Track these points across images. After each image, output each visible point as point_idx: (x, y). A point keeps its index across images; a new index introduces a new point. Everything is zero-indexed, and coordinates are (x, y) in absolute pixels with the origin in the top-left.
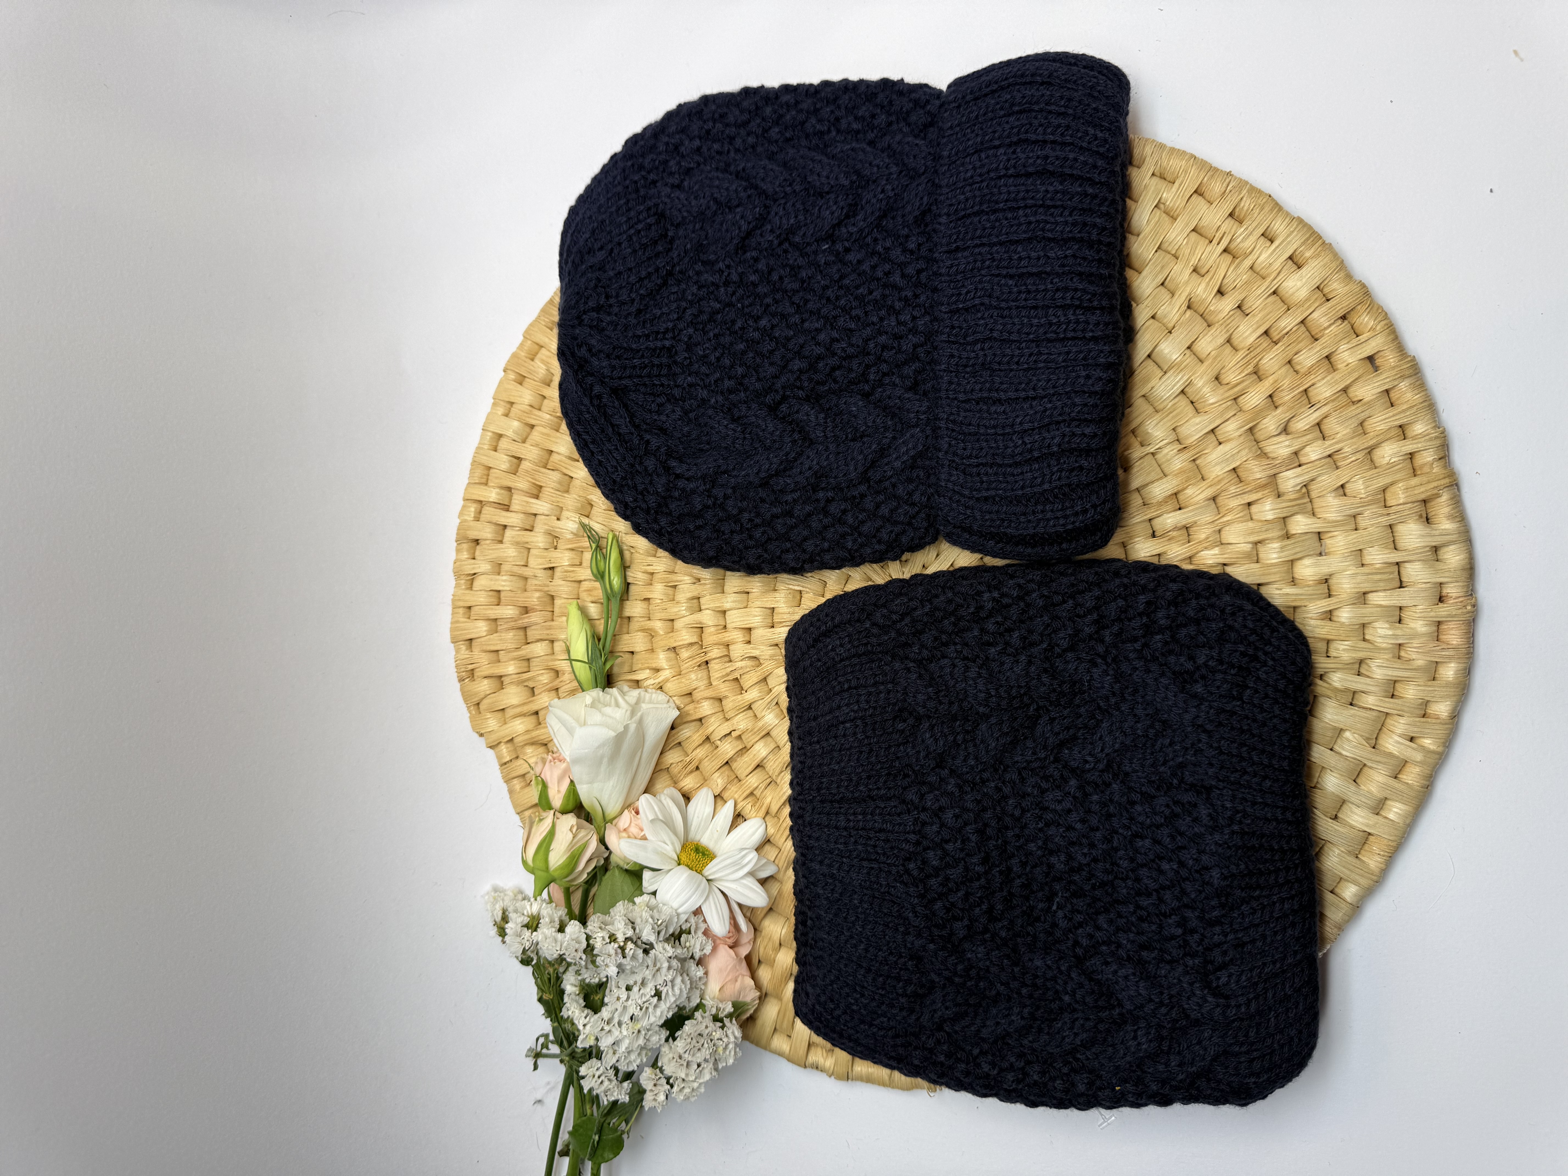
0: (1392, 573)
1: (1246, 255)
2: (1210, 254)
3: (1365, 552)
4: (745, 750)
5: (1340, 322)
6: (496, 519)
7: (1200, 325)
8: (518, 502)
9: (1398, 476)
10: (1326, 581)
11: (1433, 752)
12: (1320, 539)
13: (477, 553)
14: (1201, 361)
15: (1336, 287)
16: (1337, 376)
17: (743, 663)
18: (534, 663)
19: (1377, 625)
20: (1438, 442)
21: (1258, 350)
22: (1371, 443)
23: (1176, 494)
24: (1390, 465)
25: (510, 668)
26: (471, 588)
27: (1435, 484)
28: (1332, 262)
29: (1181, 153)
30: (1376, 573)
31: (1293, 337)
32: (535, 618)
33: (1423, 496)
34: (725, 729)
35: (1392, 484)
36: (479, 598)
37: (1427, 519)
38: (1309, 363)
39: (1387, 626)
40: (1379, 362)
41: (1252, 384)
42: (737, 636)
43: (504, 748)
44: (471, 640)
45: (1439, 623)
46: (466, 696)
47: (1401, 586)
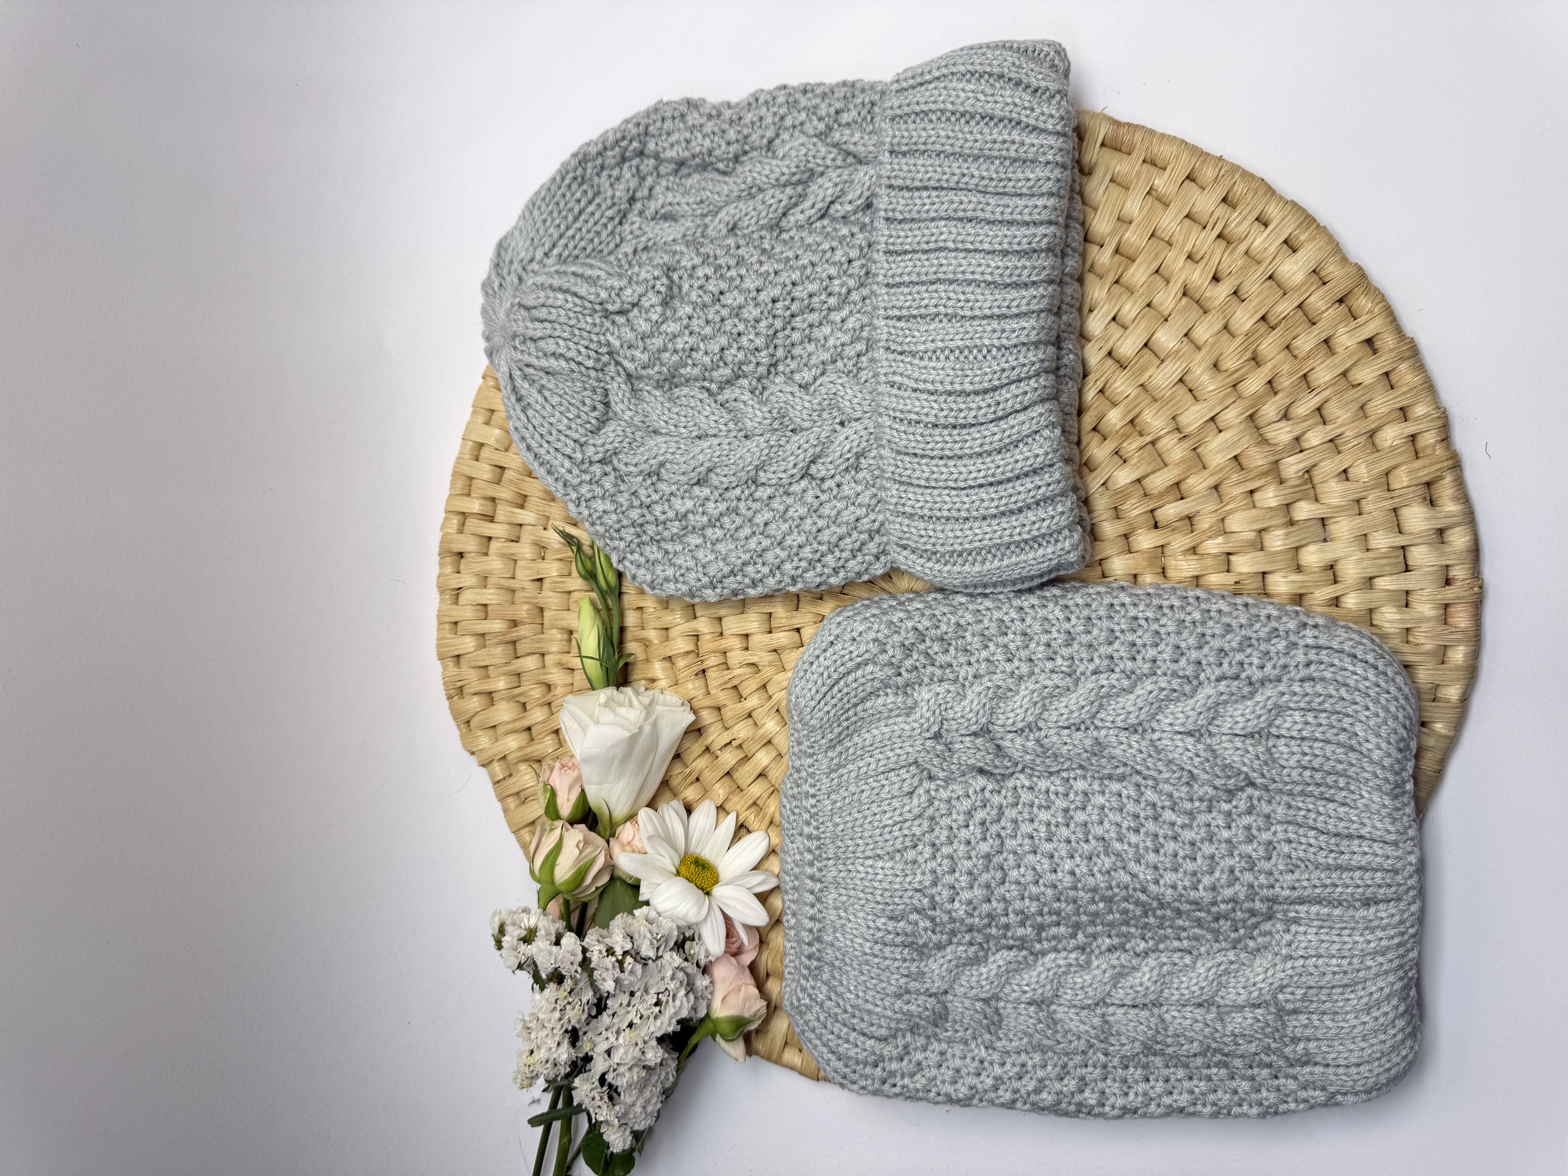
0: (1397, 557)
1: (1241, 240)
2: (1204, 241)
3: (1370, 537)
4: (746, 759)
5: (1337, 305)
6: (479, 531)
7: (1196, 312)
8: (503, 512)
10: (1332, 567)
11: (1445, 737)
12: (1324, 525)
13: (462, 567)
14: (1199, 348)
15: (1332, 270)
16: (1336, 359)
17: (741, 671)
18: (524, 678)
19: (1384, 609)
20: (1440, 423)
21: (1256, 336)
22: (1372, 426)
23: (1177, 484)
24: (1393, 448)
25: (501, 684)
26: (456, 603)
27: (1439, 466)
28: (1327, 246)
29: (1172, 139)
30: (1382, 558)
31: (1290, 322)
32: (524, 631)
33: (1426, 479)
34: (725, 738)
35: (1395, 467)
36: (465, 612)
37: (1432, 502)
38: (1306, 347)
39: (1393, 610)
40: (1377, 344)
41: (1251, 370)
42: (735, 643)
43: (497, 766)
44: (459, 656)
45: (1446, 606)
46: (456, 714)
47: (1407, 569)
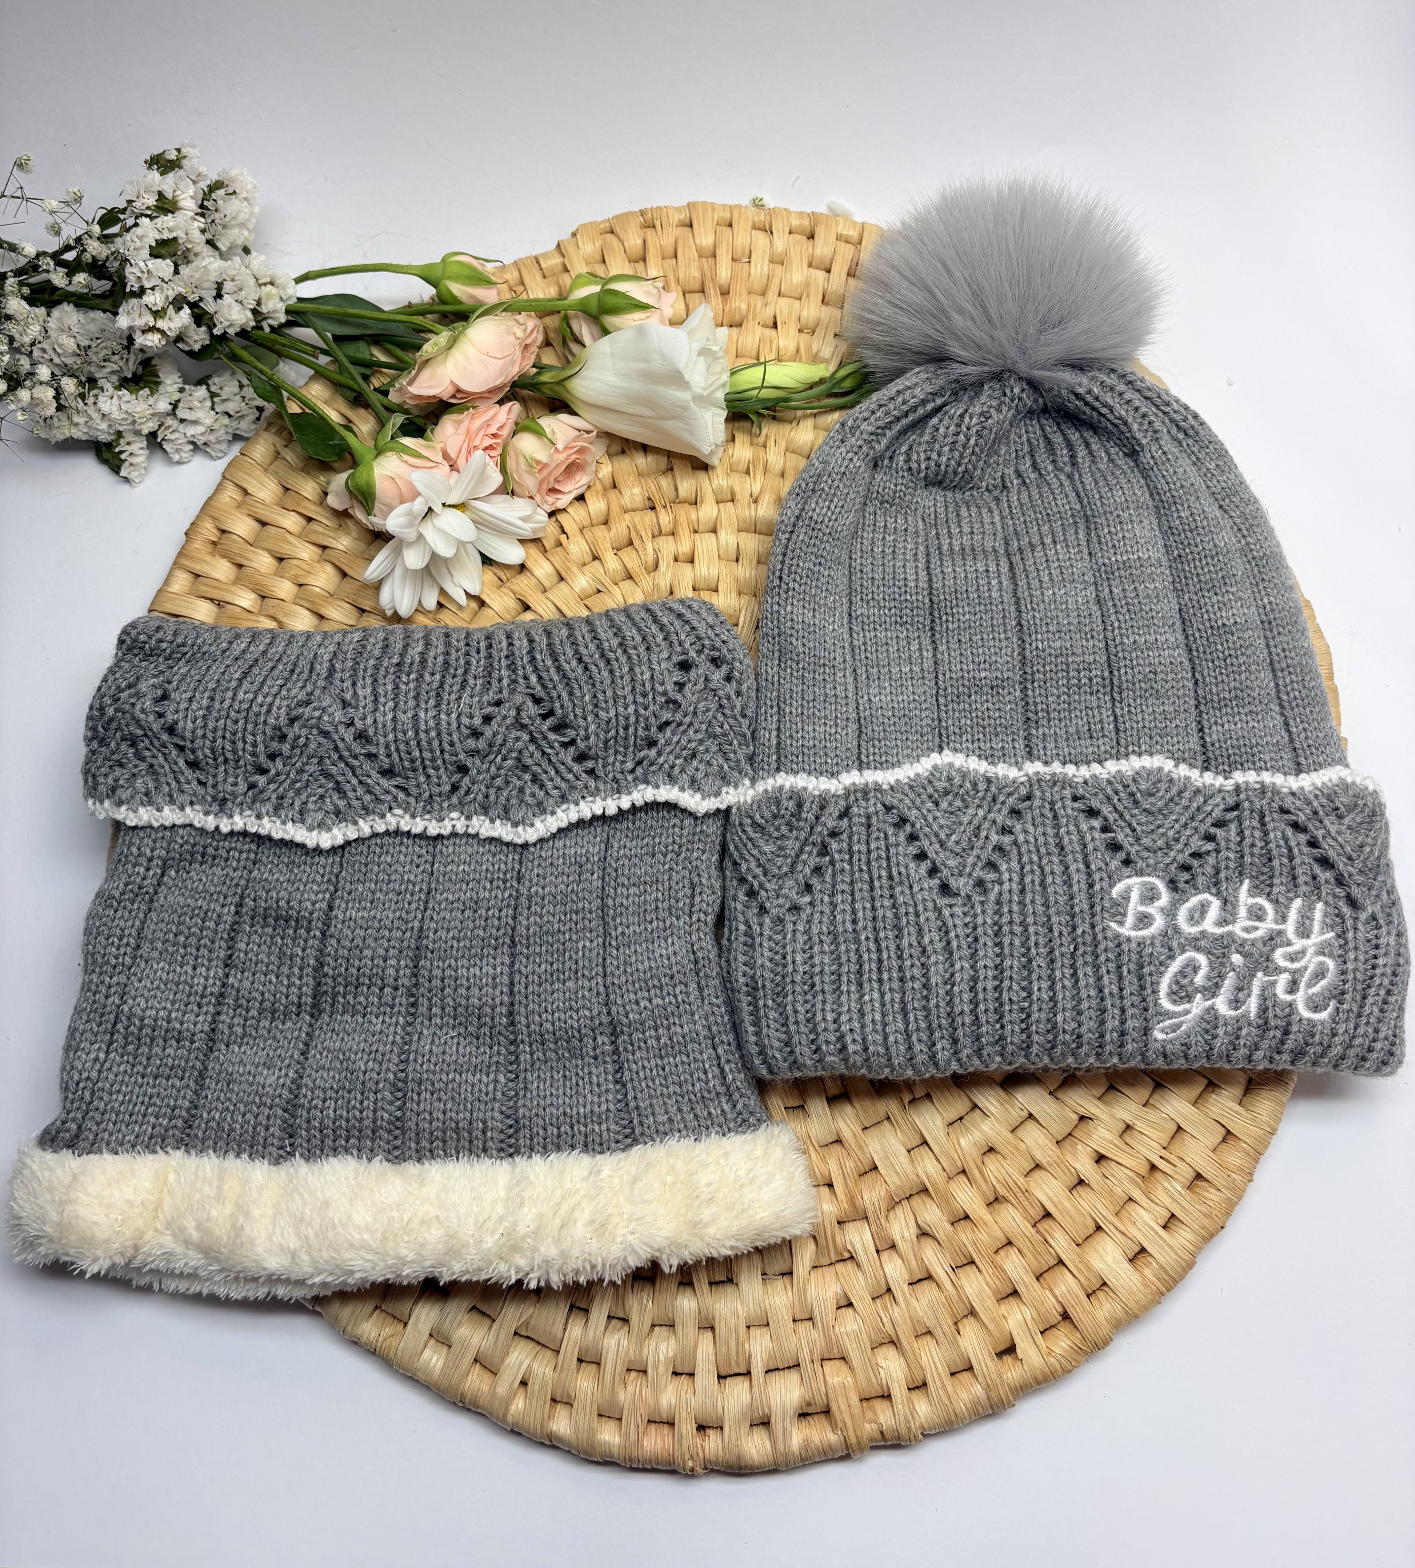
0: (738, 1365)
1: (1147, 1194)
2: (1148, 1147)
3: (765, 1329)
4: (544, 550)
5: (1060, 1310)
6: (839, 257)
7: (1060, 1131)
10: (730, 1278)
11: (507, 1409)
12: (783, 1274)
13: (797, 237)
14: (1013, 1131)
15: (1106, 1308)
16: (991, 1302)
17: (650, 551)
19: (672, 1342)
20: (903, 1431)
21: (1025, 1203)
22: (904, 1343)
24: (875, 1369)
25: (654, 272)
26: (755, 228)
27: (850, 1426)
28: (1137, 1302)
30: (737, 1345)
31: (1041, 1248)
32: (716, 299)
33: (834, 1408)
35: (851, 1370)
37: (805, 1414)
38: (1008, 1266)
39: (671, 1354)
40: (1008, 1359)
41: (983, 1194)
42: (684, 546)
43: (557, 261)
44: (691, 226)
45: (671, 1424)
46: (622, 218)
47: (721, 1377)
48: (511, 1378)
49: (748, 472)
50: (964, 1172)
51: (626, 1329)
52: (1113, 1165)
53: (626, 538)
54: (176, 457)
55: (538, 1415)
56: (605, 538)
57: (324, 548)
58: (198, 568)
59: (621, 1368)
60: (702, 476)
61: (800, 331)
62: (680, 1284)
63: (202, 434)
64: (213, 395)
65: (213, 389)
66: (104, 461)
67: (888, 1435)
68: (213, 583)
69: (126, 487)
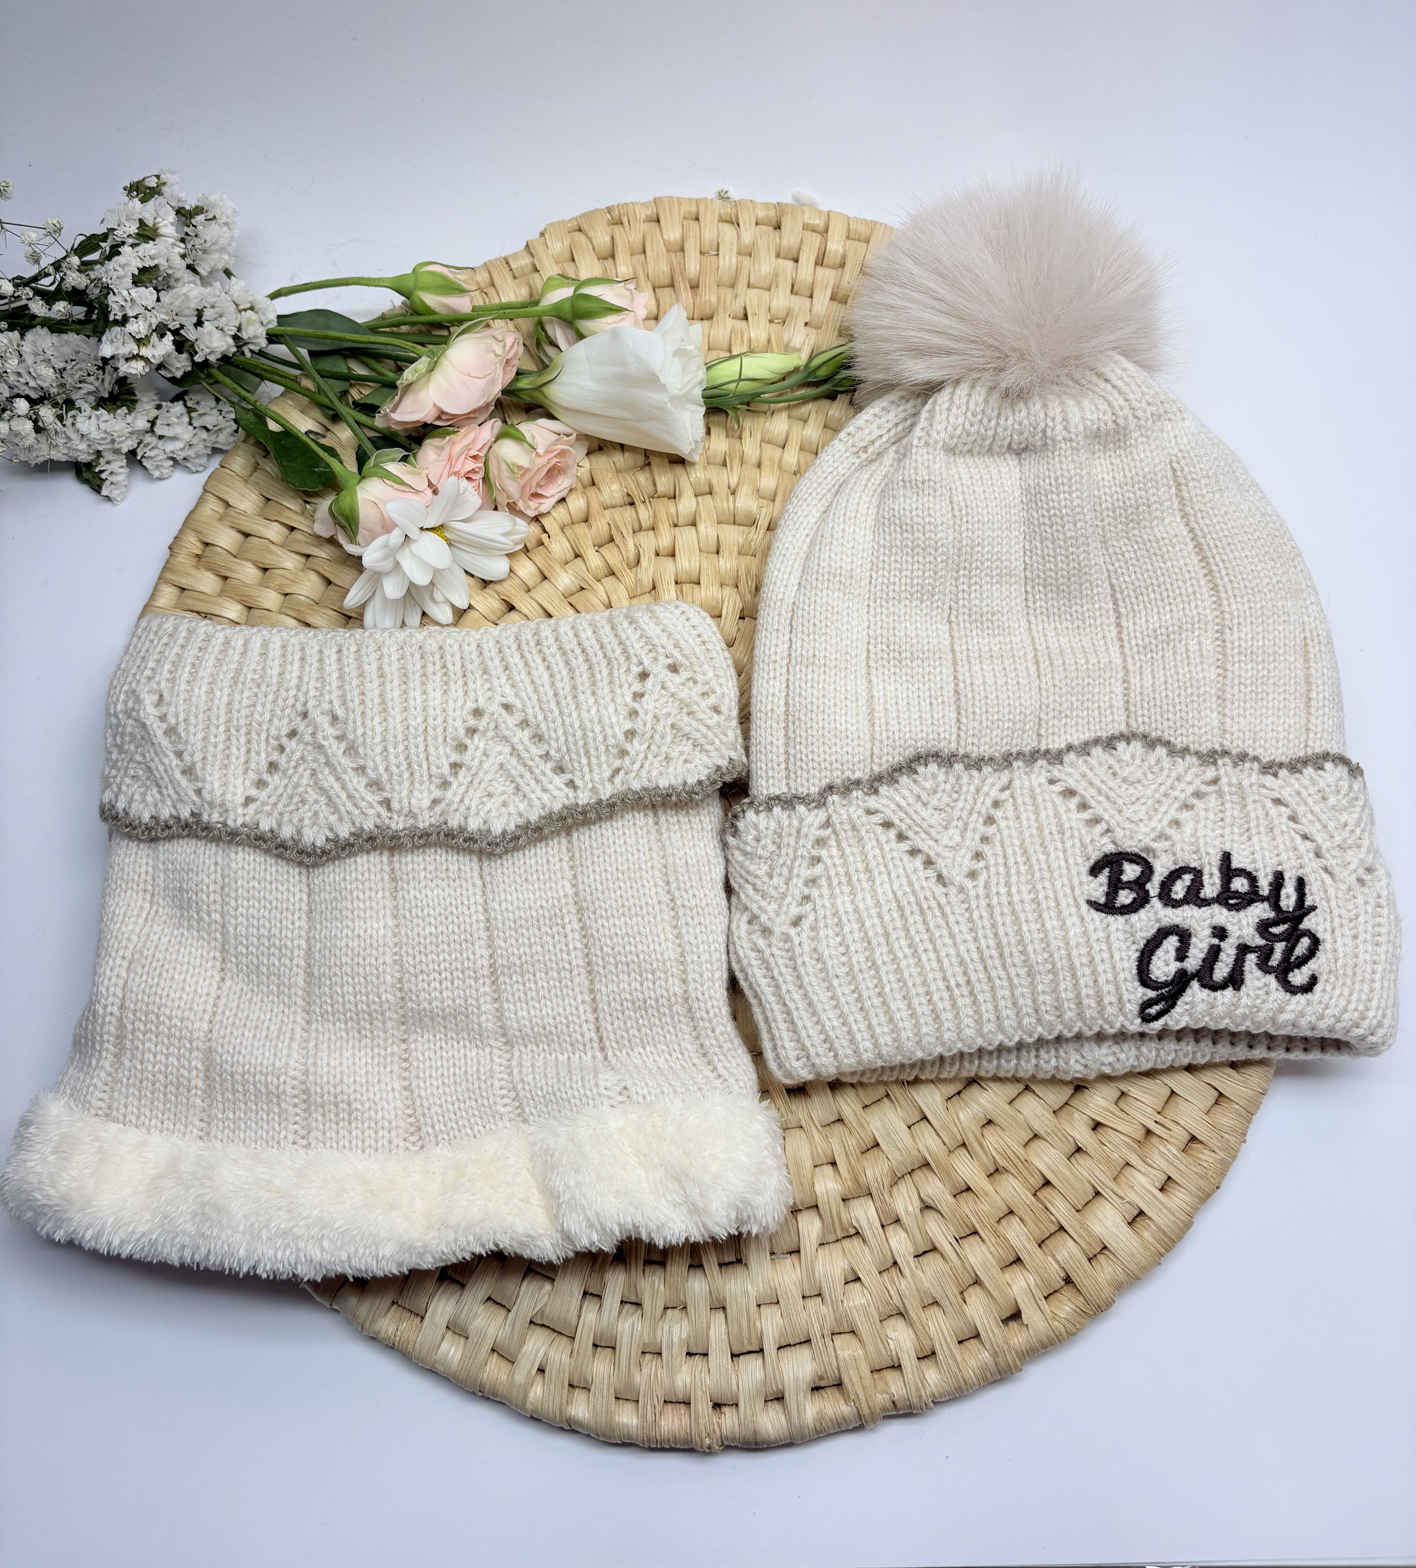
0: (750, 1343)
1: (1144, 1158)
2: (1144, 1112)
3: (776, 1307)
4: (526, 550)
5: (1063, 1275)
6: (806, 249)
8: (827, 276)
9: (870, 1348)
10: (739, 1259)
11: (526, 1396)
12: (791, 1253)
13: (764, 228)
15: (1107, 1271)
16: (995, 1271)
17: (631, 547)
19: (685, 1323)
20: (915, 1400)
21: (1025, 1172)
22: (912, 1314)
24: (885, 1340)
25: (623, 266)
26: (722, 220)
27: (862, 1398)
28: (1137, 1264)
30: (749, 1321)
31: (1042, 1216)
32: (686, 294)
33: (846, 1380)
35: (861, 1343)
36: (709, 231)
37: (818, 1388)
38: (1011, 1235)
39: (684, 1336)
40: (1013, 1325)
41: (984, 1166)
42: (665, 540)
43: (526, 261)
44: (658, 221)
45: (687, 1404)
46: (590, 216)
47: (733, 1356)
48: (529, 1366)
49: (724, 464)
50: (964, 1144)
51: (639, 1313)
52: (1110, 1131)
53: (606, 536)
54: (157, 474)
55: (557, 1399)
56: (586, 536)
57: (308, 556)
58: (184, 581)
59: (636, 1351)
60: (679, 469)
61: (771, 321)
62: (690, 1266)
63: (182, 450)
64: (190, 410)
65: (190, 404)
66: (86, 481)
67: (899, 1405)
68: (201, 596)
69: (108, 505)
